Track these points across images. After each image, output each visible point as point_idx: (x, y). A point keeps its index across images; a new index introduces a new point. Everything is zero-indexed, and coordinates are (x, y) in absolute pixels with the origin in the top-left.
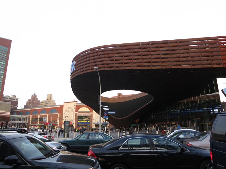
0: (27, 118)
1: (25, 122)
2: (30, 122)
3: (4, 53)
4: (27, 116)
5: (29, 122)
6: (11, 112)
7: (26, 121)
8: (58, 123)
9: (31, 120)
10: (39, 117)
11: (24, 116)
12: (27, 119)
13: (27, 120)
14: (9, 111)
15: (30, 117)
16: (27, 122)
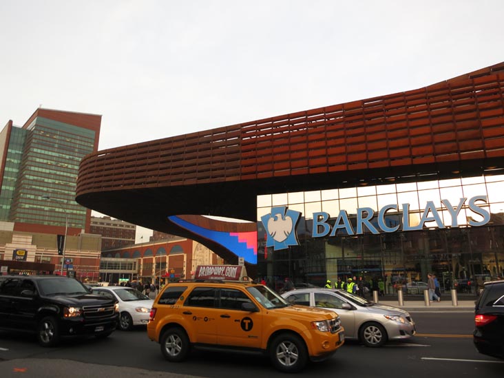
0: (135, 263)
1: (132, 272)
2: (141, 271)
3: (88, 142)
4: (135, 260)
5: (139, 271)
6: (102, 253)
7: (134, 269)
8: (185, 273)
9: (142, 267)
10: (154, 261)
11: (129, 260)
12: (135, 265)
13: (135, 267)
14: (98, 250)
15: (140, 260)
16: (136, 272)
